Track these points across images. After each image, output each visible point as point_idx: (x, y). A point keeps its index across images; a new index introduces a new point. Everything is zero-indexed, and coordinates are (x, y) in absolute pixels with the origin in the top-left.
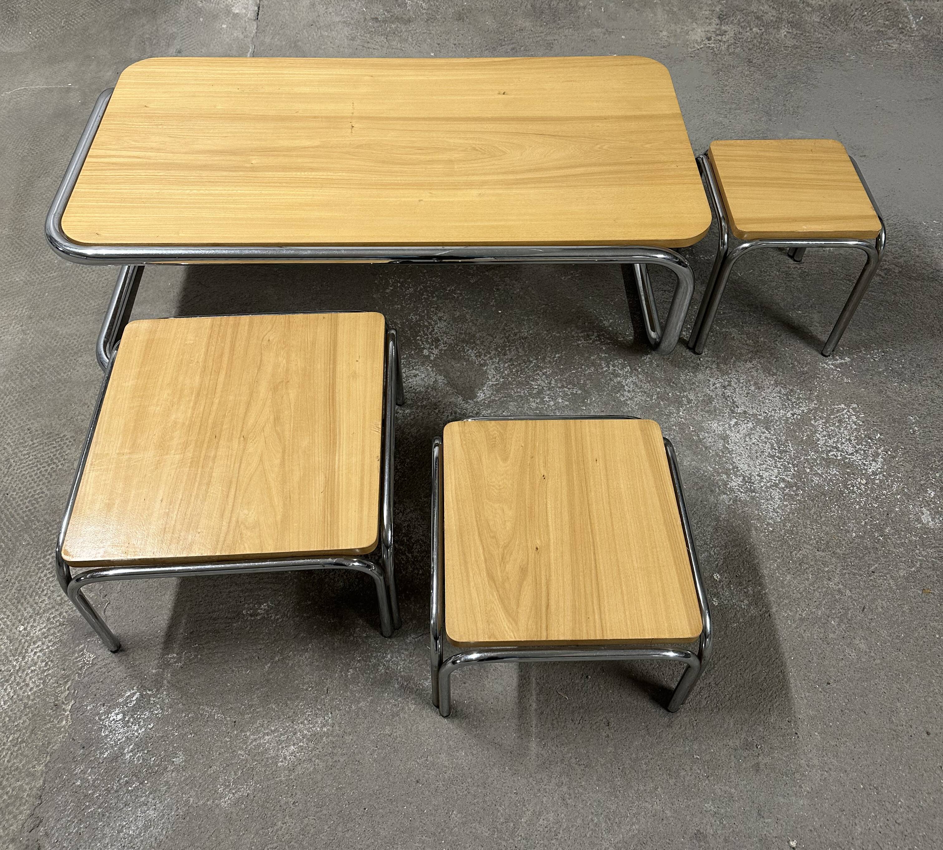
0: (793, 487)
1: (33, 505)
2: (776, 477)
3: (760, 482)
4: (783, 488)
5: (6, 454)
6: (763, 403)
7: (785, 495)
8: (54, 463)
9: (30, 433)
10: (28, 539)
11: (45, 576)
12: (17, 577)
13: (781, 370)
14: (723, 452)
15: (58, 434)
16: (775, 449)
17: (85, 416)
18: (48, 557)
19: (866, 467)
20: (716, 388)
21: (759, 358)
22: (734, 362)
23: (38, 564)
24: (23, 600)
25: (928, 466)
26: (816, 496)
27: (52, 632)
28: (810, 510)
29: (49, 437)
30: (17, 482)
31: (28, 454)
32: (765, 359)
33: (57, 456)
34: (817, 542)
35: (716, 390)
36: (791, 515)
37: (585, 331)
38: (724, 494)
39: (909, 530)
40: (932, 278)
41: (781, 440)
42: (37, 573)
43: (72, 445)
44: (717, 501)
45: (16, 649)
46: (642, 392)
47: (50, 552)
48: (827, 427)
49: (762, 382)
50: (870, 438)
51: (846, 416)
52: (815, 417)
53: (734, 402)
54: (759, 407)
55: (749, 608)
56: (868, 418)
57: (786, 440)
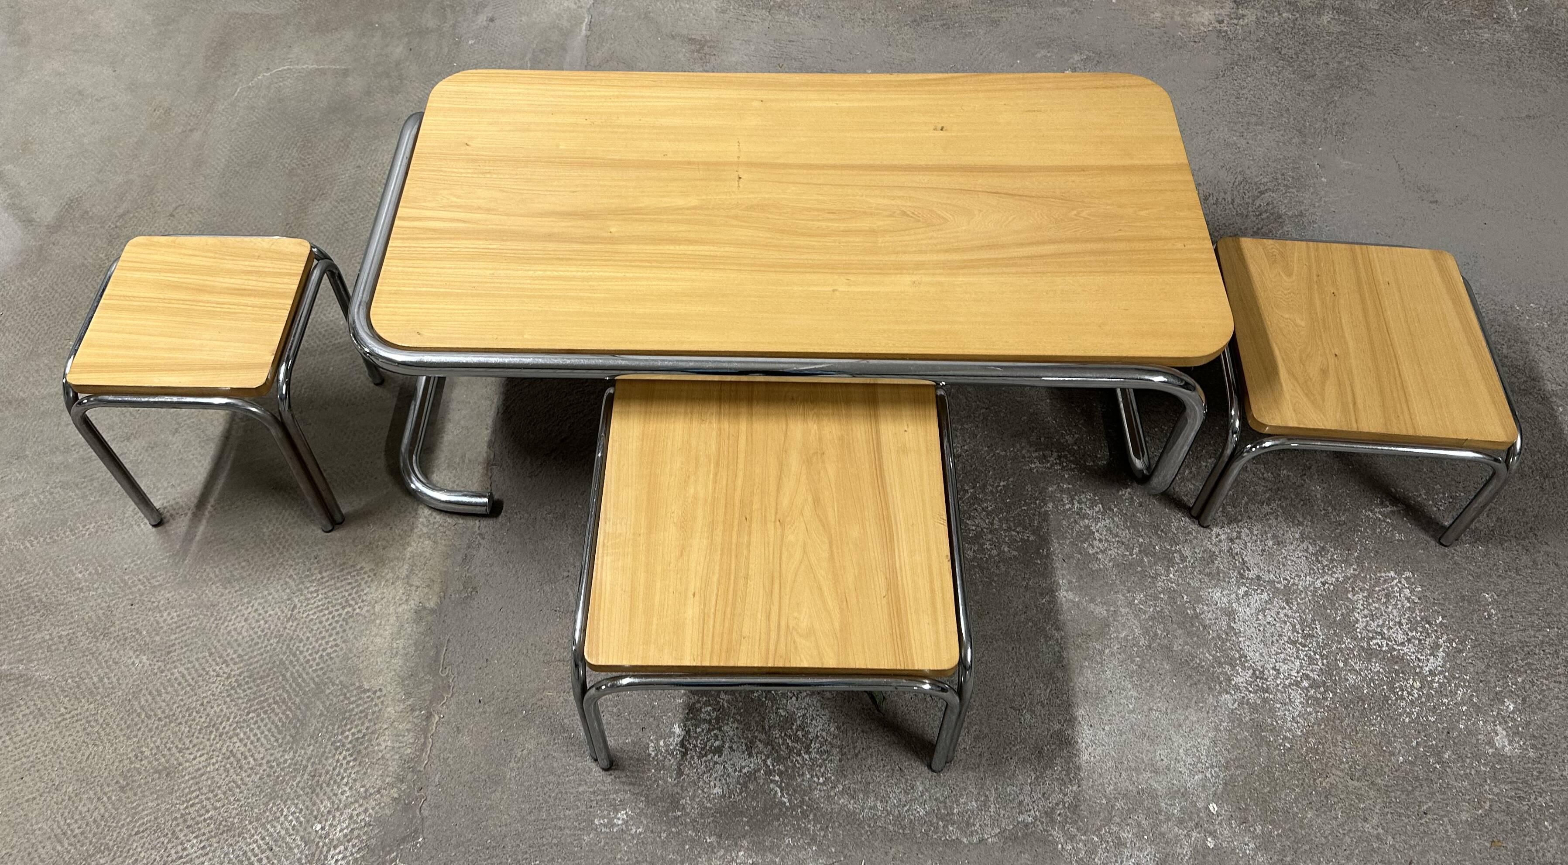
0: (1319, 687)
1: (325, 661)
2: (1298, 673)
3: (1276, 678)
4: (1306, 689)
5: (288, 591)
6: (1284, 565)
7: (1309, 698)
8: (350, 606)
9: (318, 563)
10: (321, 707)
11: (344, 758)
12: (310, 758)
13: (1309, 518)
14: (1227, 634)
16: (1298, 633)
17: (387, 541)
18: (347, 733)
19: (1421, 664)
20: (1220, 541)
21: (1280, 500)
22: (1247, 503)
23: (335, 742)
24: (318, 790)
25: (1507, 666)
26: (1351, 702)
27: (356, 833)
28: (1342, 721)
29: (342, 570)
30: (305, 630)
31: (316, 591)
32: (1288, 502)
33: (354, 595)
34: (1351, 767)
35: (1221, 544)
36: (1316, 727)
37: (1040, 449)
38: (1227, 693)
39: (1477, 757)
40: (1524, 390)
41: (1305, 620)
42: (334, 755)
43: (372, 581)
44: (1217, 702)
45: (313, 854)
46: (1118, 542)
47: (349, 727)
48: (1370, 604)
49: (1283, 535)
50: (1428, 623)
51: (1396, 588)
52: (1353, 589)
53: (1244, 562)
54: (1278, 571)
55: (1255, 855)
56: (1427, 594)
57: (1313, 620)
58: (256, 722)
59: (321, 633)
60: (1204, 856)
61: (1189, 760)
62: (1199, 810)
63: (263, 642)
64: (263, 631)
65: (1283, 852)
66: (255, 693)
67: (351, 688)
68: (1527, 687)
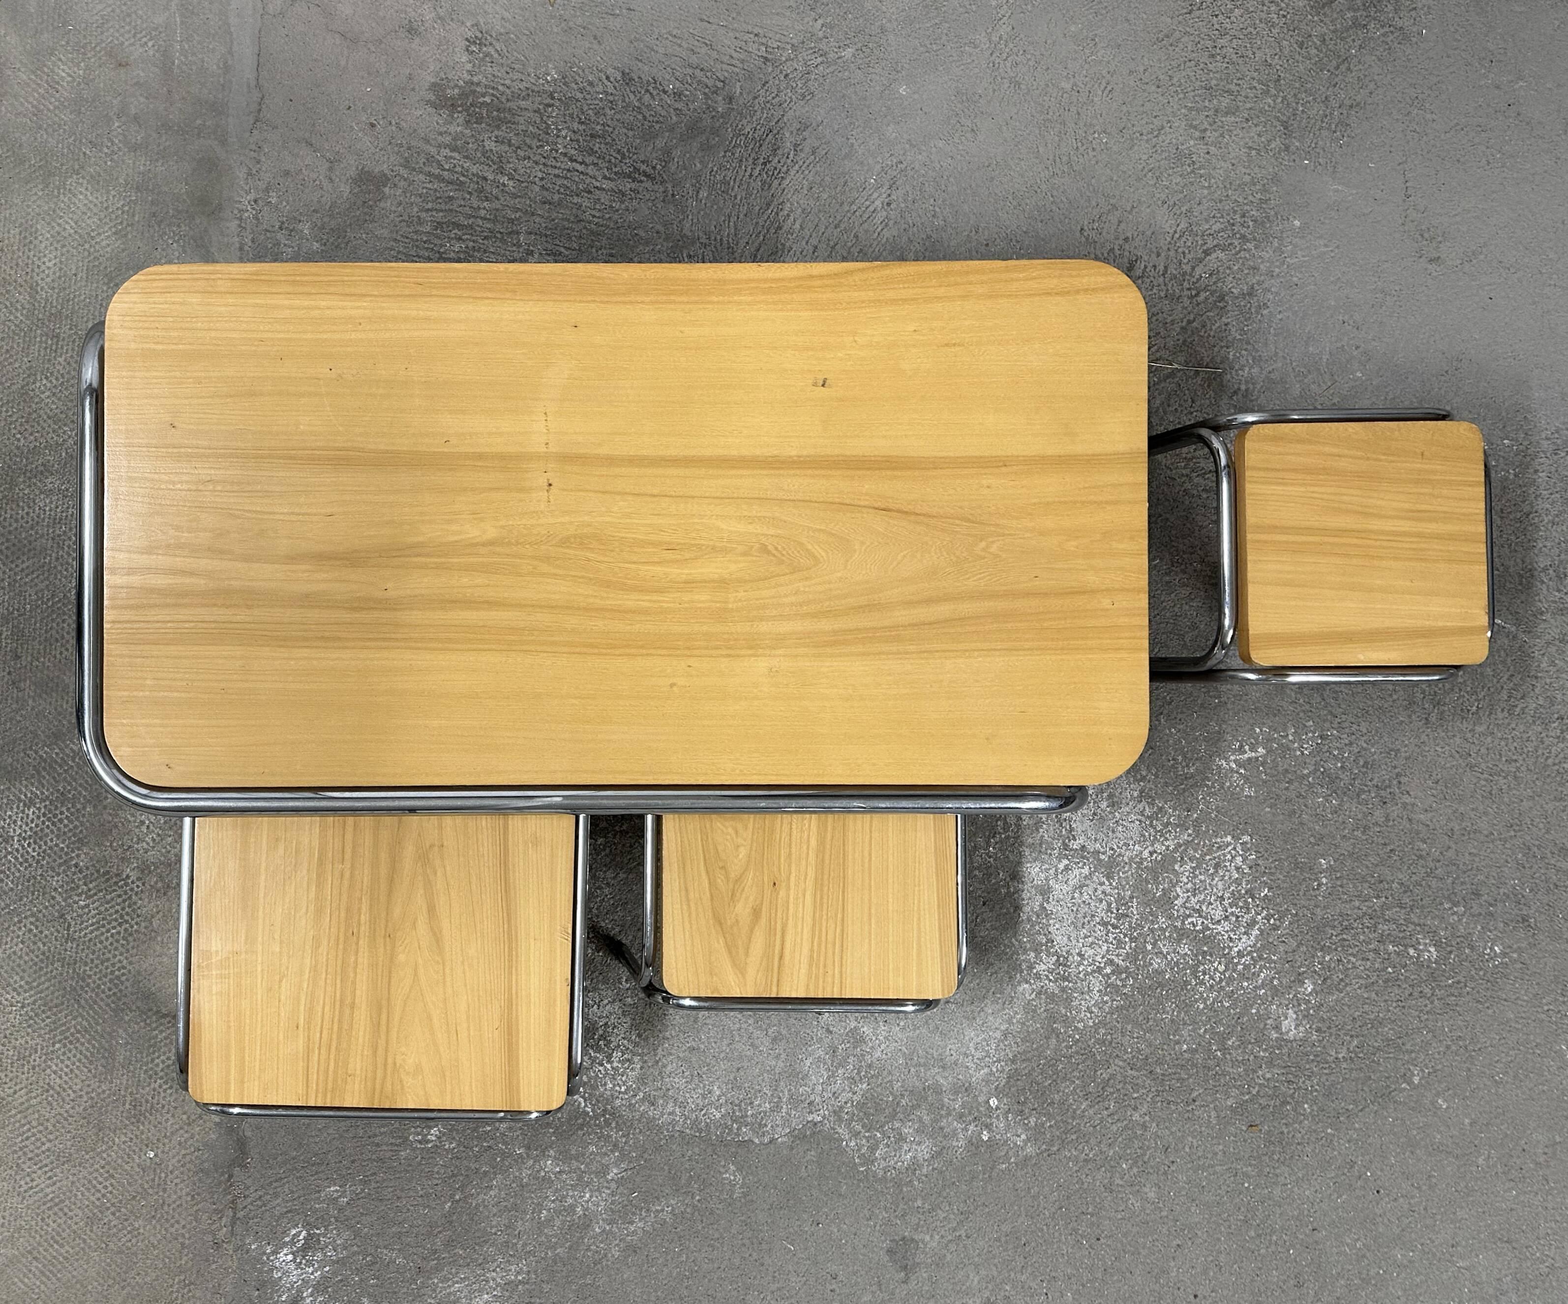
0: (1121, 973)
1: (116, 985)
2: (1103, 958)
3: (1080, 964)
4: (1108, 975)
5: (57, 907)
6: (1113, 832)
7: (1109, 986)
8: (127, 922)
10: (126, 1035)
14: (1038, 916)
15: (117, 875)
16: (1112, 912)
19: (1231, 944)
26: (1150, 989)
27: (188, 1159)
28: (1136, 1009)
29: (108, 880)
31: (87, 906)
33: (127, 909)
34: (1134, 1057)
36: (1108, 1016)
38: (1026, 983)
39: (1259, 1042)
41: (1123, 898)
43: (142, 891)
44: (1015, 992)
48: (1195, 877)
50: (1252, 896)
51: (1229, 856)
52: (1182, 858)
53: (1072, 829)
54: (1106, 840)
55: (1026, 1145)
56: (1260, 862)
57: (1132, 897)
58: (64, 1054)
59: (104, 954)
60: (977, 1148)
61: (978, 1055)
62: (979, 1104)
63: (47, 967)
64: (43, 954)
65: (1051, 1143)
66: (54, 1023)
67: (150, 1014)
68: (1333, 965)
